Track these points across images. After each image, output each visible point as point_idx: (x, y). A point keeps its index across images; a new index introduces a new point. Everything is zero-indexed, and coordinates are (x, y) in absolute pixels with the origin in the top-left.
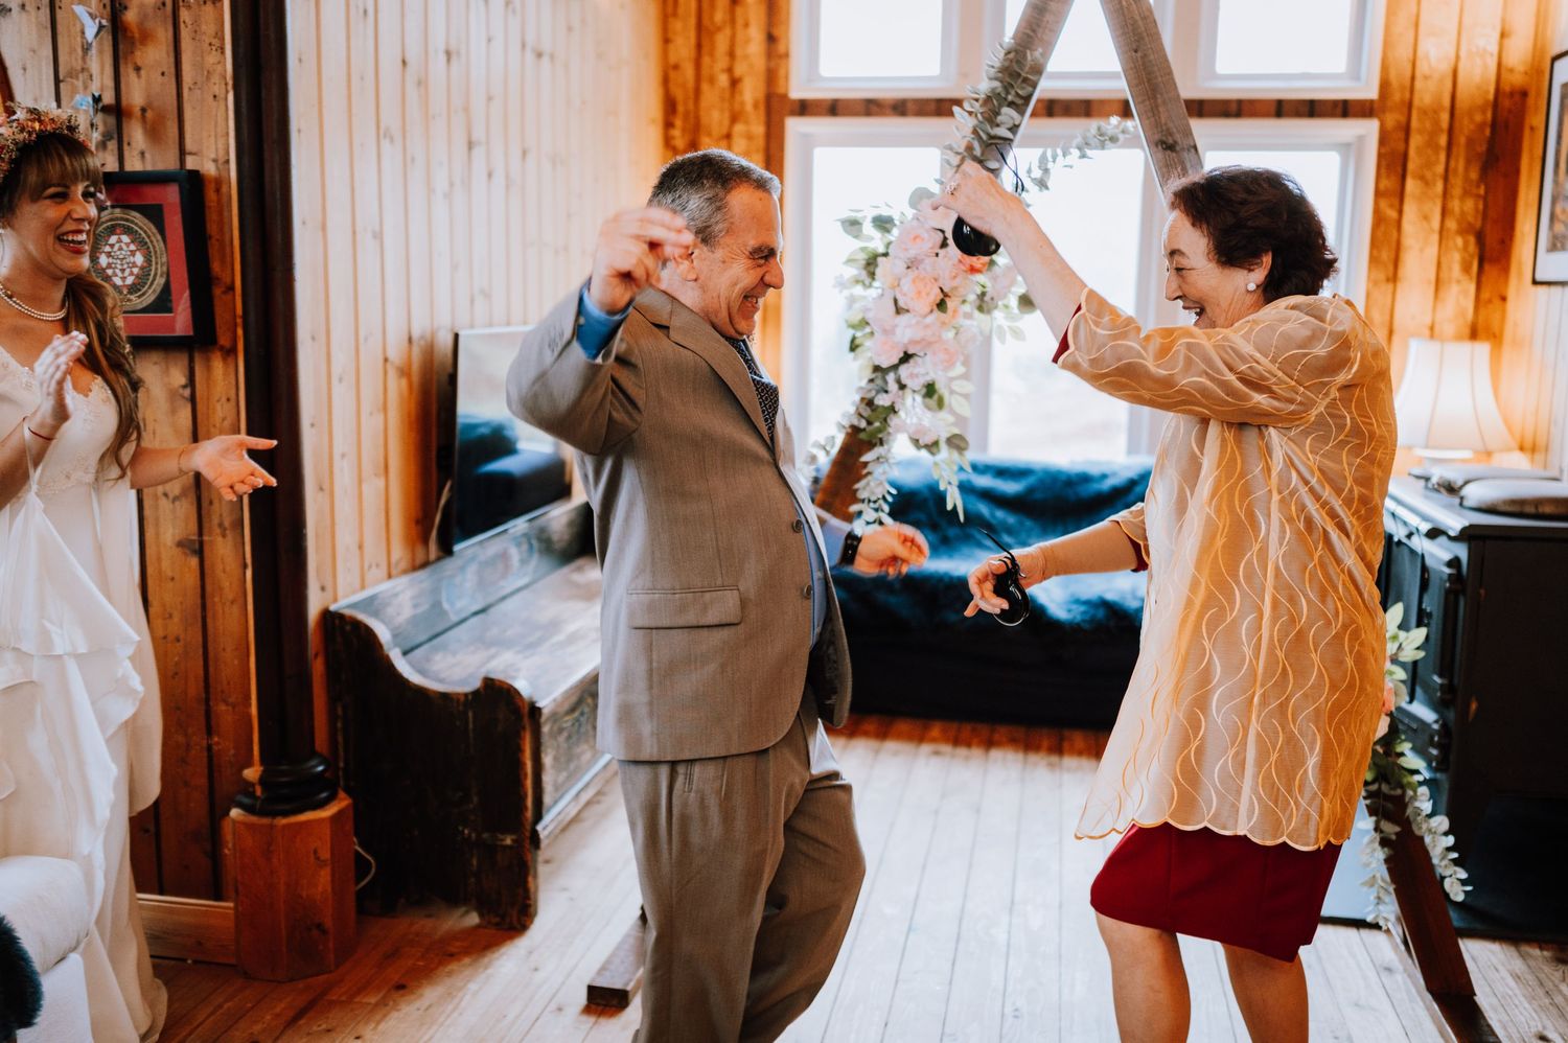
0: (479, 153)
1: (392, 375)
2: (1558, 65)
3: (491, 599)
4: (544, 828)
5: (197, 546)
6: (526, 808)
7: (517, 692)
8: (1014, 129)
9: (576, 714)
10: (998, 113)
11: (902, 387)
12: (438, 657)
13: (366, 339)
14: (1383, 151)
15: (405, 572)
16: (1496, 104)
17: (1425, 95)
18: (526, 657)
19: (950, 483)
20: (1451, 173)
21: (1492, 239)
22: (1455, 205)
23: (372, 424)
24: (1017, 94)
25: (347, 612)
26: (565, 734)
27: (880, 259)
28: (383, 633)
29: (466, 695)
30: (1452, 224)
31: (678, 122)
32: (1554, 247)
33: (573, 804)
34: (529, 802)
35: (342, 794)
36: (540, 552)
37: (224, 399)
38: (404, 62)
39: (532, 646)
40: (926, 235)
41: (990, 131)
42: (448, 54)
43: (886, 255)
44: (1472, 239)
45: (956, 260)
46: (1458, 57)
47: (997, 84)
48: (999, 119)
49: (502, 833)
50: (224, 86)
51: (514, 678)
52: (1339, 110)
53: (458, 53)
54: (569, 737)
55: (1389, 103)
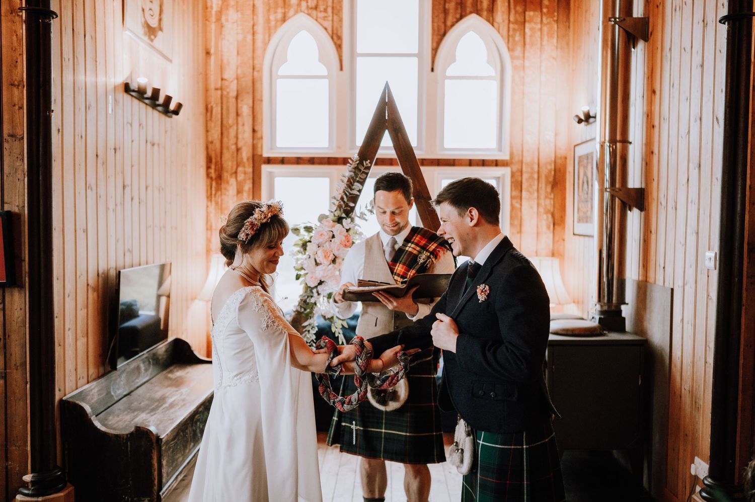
0: (128, 190)
1: (90, 291)
2: (577, 148)
3: (132, 389)
4: (163, 494)
5: (3, 375)
6: (155, 484)
7: (151, 432)
8: (360, 191)
9: (176, 440)
10: (353, 185)
11: (319, 294)
12: (111, 418)
13: (80, 277)
14: (513, 180)
15: (95, 380)
16: (555, 162)
17: (527, 159)
18: (152, 416)
19: (339, 333)
20: (540, 189)
21: (557, 216)
22: (542, 202)
23: (82, 313)
24: (360, 178)
25: (71, 400)
26: (172, 450)
27: (308, 244)
28: (88, 409)
29: (127, 435)
30: (542, 210)
31: (213, 167)
32: (579, 221)
33: (175, 482)
34: (156, 482)
35: (68, 484)
36: (153, 364)
37: (19, 309)
38: (97, 155)
39: (153, 410)
40: (325, 233)
41: (350, 191)
42: (115, 149)
43: (310, 241)
44: (550, 216)
45: (339, 243)
46: (539, 143)
47: (352, 174)
48: (353, 187)
49: (143, 497)
50: (23, 175)
51: (149, 426)
52: (494, 164)
53: (119, 149)
54: (173, 451)
55: (514, 161)
